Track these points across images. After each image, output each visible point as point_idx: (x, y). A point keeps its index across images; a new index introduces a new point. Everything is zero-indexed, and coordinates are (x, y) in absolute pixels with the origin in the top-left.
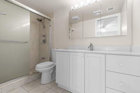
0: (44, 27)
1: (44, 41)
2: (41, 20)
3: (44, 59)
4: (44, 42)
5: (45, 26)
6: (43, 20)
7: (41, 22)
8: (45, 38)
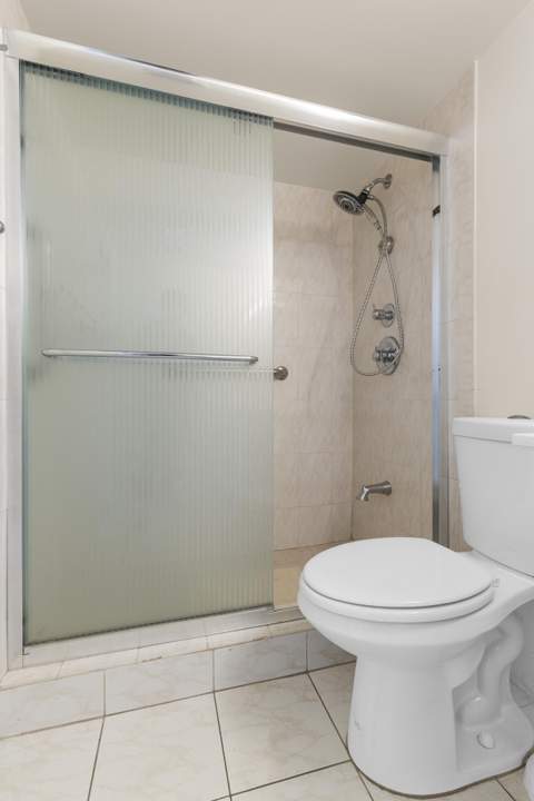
0: (387, 245)
1: (389, 358)
2: (363, 197)
3: (388, 492)
4: (387, 359)
5: (391, 239)
6: (376, 191)
7: (364, 215)
8: (393, 331)
